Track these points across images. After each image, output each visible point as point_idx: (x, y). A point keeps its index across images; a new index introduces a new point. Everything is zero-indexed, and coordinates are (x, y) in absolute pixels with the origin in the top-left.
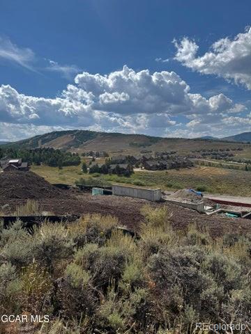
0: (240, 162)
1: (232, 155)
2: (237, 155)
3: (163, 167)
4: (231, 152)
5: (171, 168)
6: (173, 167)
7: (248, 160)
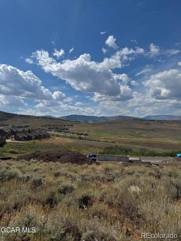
0: (74, 133)
1: (67, 129)
2: (70, 129)
3: (29, 138)
4: (67, 127)
5: (35, 139)
6: (36, 138)
7: (78, 132)
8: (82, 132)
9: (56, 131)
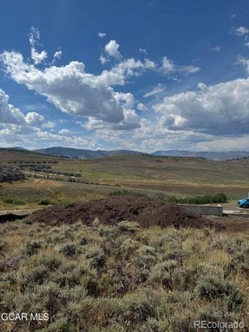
0: (59, 174)
1: (49, 168)
2: (54, 167)
4: (48, 164)
6: (4, 180)
8: (72, 172)
9: (31, 170)
